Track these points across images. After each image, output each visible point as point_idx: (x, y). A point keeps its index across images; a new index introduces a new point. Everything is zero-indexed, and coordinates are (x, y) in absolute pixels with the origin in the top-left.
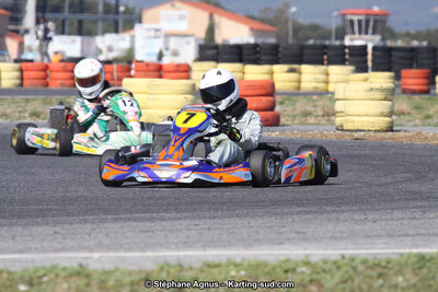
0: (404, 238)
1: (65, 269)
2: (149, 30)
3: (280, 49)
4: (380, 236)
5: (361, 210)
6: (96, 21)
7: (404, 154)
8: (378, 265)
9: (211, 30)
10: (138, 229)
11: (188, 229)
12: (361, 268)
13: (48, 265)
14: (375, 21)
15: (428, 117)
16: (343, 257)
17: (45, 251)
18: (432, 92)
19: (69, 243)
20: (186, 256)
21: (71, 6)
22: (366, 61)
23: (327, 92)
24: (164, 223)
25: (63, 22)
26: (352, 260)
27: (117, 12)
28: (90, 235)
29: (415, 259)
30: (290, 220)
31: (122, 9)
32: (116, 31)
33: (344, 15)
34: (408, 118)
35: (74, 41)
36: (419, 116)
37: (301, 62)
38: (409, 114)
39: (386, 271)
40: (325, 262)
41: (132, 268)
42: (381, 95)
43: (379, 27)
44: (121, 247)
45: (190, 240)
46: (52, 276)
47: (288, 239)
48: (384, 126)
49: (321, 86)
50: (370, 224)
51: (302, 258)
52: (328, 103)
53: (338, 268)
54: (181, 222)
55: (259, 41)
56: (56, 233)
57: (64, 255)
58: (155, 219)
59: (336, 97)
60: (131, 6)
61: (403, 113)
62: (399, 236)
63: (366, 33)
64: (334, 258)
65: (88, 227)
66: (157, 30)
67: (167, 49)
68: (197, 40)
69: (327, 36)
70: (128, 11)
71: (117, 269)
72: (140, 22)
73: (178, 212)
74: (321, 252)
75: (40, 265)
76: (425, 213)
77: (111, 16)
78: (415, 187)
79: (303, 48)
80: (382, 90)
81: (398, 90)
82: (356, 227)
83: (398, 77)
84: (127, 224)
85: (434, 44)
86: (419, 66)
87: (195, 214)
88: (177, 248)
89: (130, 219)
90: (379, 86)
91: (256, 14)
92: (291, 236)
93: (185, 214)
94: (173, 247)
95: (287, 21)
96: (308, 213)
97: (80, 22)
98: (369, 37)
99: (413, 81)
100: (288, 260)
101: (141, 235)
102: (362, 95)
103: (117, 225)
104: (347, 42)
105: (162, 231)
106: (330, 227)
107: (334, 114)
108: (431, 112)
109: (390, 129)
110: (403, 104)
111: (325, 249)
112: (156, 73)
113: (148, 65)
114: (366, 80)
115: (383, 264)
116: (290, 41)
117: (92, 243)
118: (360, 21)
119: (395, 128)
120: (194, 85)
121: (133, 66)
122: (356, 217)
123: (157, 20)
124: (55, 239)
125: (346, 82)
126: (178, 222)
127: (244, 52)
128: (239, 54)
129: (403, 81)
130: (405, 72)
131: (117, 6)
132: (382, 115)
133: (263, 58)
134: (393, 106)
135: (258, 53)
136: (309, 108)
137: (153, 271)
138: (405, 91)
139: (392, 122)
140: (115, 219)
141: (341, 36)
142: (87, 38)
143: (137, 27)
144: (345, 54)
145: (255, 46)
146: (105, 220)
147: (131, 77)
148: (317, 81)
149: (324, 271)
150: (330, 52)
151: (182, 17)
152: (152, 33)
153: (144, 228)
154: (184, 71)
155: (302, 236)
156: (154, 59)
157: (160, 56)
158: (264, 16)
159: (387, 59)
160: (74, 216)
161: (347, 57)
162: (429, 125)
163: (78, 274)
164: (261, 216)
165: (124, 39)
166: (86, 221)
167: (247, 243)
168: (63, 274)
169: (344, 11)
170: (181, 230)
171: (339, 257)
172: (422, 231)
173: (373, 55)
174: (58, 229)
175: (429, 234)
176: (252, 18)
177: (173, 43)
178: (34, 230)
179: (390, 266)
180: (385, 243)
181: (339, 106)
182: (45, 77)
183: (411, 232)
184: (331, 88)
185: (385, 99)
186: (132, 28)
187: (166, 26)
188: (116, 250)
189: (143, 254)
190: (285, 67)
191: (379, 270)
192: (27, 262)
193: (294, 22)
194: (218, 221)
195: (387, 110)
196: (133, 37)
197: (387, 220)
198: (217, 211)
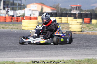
0: (85, 55)
1: (9, 62)
2: (28, 9)
3: (57, 14)
4: (79, 55)
5: (75, 49)
6: (16, 8)
7: (85, 37)
8: (79, 61)
9: (42, 10)
11: (37, 53)
12: (75, 62)
13: (6, 61)
14: (78, 8)
15: (90, 29)
16: (71, 59)
17: (5, 58)
18: (91, 23)
19: (10, 56)
20: (37, 59)
21: (11, 4)
22: (76, 16)
23: (68, 23)
24: (32, 52)
26: (73, 60)
27: (21, 5)
28: (15, 54)
29: (87, 60)
30: (59, 51)
31: (22, 5)
32: (21, 9)
33: (71, 6)
34: (85, 29)
35: (11, 12)
36: (88, 28)
37: (62, 16)
38: (86, 28)
39: (81, 62)
40: (67, 60)
41: (25, 62)
42: (80, 24)
43: (79, 9)
44: (22, 57)
45: (37, 55)
46: (7, 63)
47: (59, 55)
48: (80, 31)
49: (66, 22)
50: (77, 52)
51: (62, 60)
52: (68, 25)
53: (70, 62)
54: (35, 51)
55: (53, 12)
56: (7, 54)
57: (9, 59)
58: (30, 51)
59: (70, 24)
60: (24, 4)
62: (83, 55)
63: (76, 10)
64: (69, 60)
65: (15, 53)
66: (30, 9)
67: (32, 13)
68: (39, 11)
69: (67, 11)
70: (23, 5)
71: (21, 62)
72: (26, 8)
73: (34, 49)
74: (66, 58)
75: (4, 61)
76: (89, 50)
77: (20, 6)
78: (87, 44)
79: (62, 13)
80: (80, 23)
81: (83, 23)
82: (74, 53)
83: (83, 20)
84: (23, 52)
85: (91, 13)
86: (88, 18)
87: (38, 50)
88: (35, 57)
90: (79, 22)
91: (52, 6)
92: (60, 55)
93: (36, 50)
95: (59, 7)
96: (63, 50)
97: (13, 8)
99: (87, 21)
100: (59, 60)
101: (26, 54)
102: (75, 24)
103: (21, 52)
104: (72, 12)
105: (31, 53)
107: (69, 28)
108: (91, 28)
109: (82, 31)
110: (84, 26)
111: (67, 58)
112: (30, 19)
113: (28, 17)
114: (76, 20)
115: (80, 61)
116: (59, 12)
117: (16, 56)
118: (75, 8)
119: (83, 31)
120: (38, 22)
121: (25, 17)
122: (74, 50)
123: (30, 7)
124: (7, 55)
125: (72, 21)
126: (35, 52)
129: (84, 21)
130: (85, 19)
132: (80, 28)
133: (54, 15)
134: (82, 26)
135: (52, 14)
136: (64, 27)
137: (29, 62)
138: (85, 23)
139: (82, 30)
141: (71, 11)
142: (14, 11)
144: (71, 15)
146: (19, 51)
147: (24, 19)
148: (65, 21)
149: (67, 62)
150: (68, 14)
151: (35, 7)
152: (29, 10)
153: (27, 53)
154: (36, 18)
155: (62, 55)
156: (29, 16)
157: (31, 15)
158: (54, 6)
159: (81, 16)
160: (12, 50)
161: (72, 15)
162: (90, 30)
163: (13, 63)
164: (53, 50)
165: (22, 11)
166: (14, 51)
167: (50, 56)
168: (9, 63)
169: (71, 5)
170: (35, 53)
171: (70, 59)
172: (89, 54)
173: (78, 15)
174: (8, 53)
175: (90, 54)
176: (51, 7)
177: (34, 12)
178: (3, 53)
179: (82, 61)
180: (81, 56)
181: (70, 26)
182: (5, 20)
183: (86, 54)
184: (68, 22)
185: (81, 25)
186: (24, 9)
187: (32, 9)
189: (27, 59)
190: (58, 18)
191: (79, 62)
192: (1, 60)
194: (44, 51)
195: (81, 27)
196: (25, 11)
197: (81, 51)
198: (43, 49)
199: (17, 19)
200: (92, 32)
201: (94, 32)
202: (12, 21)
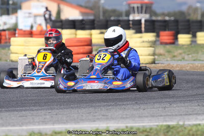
0: (159, 117)
2: (25, 13)
3: (96, 22)
4: (147, 117)
5: (137, 103)
8: (146, 131)
9: (59, 13)
10: (18, 115)
11: (45, 115)
14: (146, 7)
15: (174, 56)
16: (127, 127)
18: (176, 43)
20: (44, 128)
22: (141, 28)
24: (32, 112)
26: (132, 128)
27: (8, 4)
29: (165, 128)
31: (11, 2)
32: (8, 14)
33: (129, 5)
34: (163, 57)
36: (169, 56)
37: (106, 28)
38: (164, 55)
39: (149, 134)
42: (149, 45)
44: (9, 125)
45: (46, 120)
47: (98, 119)
48: (150, 61)
50: (141, 111)
51: (105, 128)
54: (42, 111)
55: (86, 18)
60: (16, 1)
61: (160, 55)
62: (156, 116)
63: (142, 13)
64: (122, 128)
66: (30, 13)
67: (35, 23)
69: (120, 14)
70: (14, 4)
73: (40, 106)
74: (115, 125)
76: (171, 104)
77: (4, 6)
79: (107, 21)
80: (149, 42)
81: (158, 43)
82: (134, 112)
83: (158, 36)
86: (169, 30)
87: (49, 107)
88: (39, 125)
89: (14, 111)
90: (147, 40)
91: (83, 4)
92: (99, 117)
93: (44, 107)
94: (37, 124)
95: (99, 7)
96: (109, 106)
98: (143, 15)
99: (166, 38)
101: (20, 118)
103: (7, 114)
104: (131, 18)
105: (31, 116)
106: (121, 112)
108: (176, 54)
109: (154, 62)
110: (161, 50)
111: (118, 123)
112: (30, 36)
113: (25, 31)
114: (141, 37)
115: (148, 130)
116: (101, 18)
118: (138, 7)
119: (156, 62)
121: (17, 32)
122: (135, 107)
123: (29, 8)
126: (40, 111)
127: (77, 24)
128: (74, 25)
129: (161, 37)
130: (162, 33)
131: (8, 1)
132: (149, 55)
133: (87, 26)
134: (155, 51)
135: (83, 24)
138: (162, 43)
139: (155, 59)
140: (6, 111)
141: (129, 16)
143: (19, 12)
144: (129, 24)
145: (82, 21)
147: (16, 37)
150: (122, 23)
152: (27, 15)
153: (21, 115)
155: (105, 117)
156: (28, 29)
157: (32, 27)
158: (87, 5)
159: (152, 26)
161: (131, 26)
162: (174, 60)
165: (12, 19)
167: (76, 121)
169: (129, 2)
172: (169, 114)
173: (145, 25)
176: (81, 6)
177: (39, 20)
179: (151, 131)
180: (150, 120)
183: (163, 114)
185: (151, 47)
186: (16, 12)
187: (35, 11)
188: (6, 126)
189: (21, 128)
190: (98, 31)
191: (146, 134)
193: (103, 8)
194: (61, 110)
195: (151, 53)
196: (17, 18)
197: (151, 108)
198: (61, 106)
200: (179, 63)
201: (183, 63)
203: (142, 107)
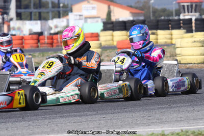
2: (76, 15)
3: (146, 22)
4: (201, 119)
5: (191, 105)
6: (48, 12)
8: (201, 134)
9: (109, 14)
10: (73, 121)
14: (196, 6)
16: (182, 131)
19: (36, 130)
21: (34, 5)
22: (192, 27)
23: (172, 44)
25: (31, 13)
26: (187, 132)
27: (59, 7)
28: (47, 125)
30: (154, 112)
31: (61, 5)
32: (59, 17)
33: (179, 3)
35: (37, 24)
37: (157, 29)
40: (173, 134)
42: (200, 44)
45: (101, 125)
47: (153, 123)
48: (202, 60)
49: (169, 41)
50: (196, 112)
51: (160, 132)
52: (172, 50)
54: (96, 116)
55: (135, 19)
56: (30, 125)
58: (82, 115)
59: (176, 46)
60: (66, 4)
65: (46, 121)
66: (80, 15)
68: (102, 19)
70: (64, 6)
72: (72, 11)
74: (170, 129)
77: (56, 9)
79: (158, 21)
80: (200, 42)
82: (189, 115)
87: (103, 112)
89: (69, 116)
90: (198, 40)
91: (133, 5)
93: (98, 112)
95: (149, 7)
96: (163, 109)
97: (40, 13)
98: (193, 13)
100: (153, 134)
102: (190, 44)
104: (182, 17)
105: (86, 121)
106: (175, 115)
107: (176, 56)
111: (173, 127)
114: (192, 37)
116: (152, 18)
117: (49, 130)
118: (188, 6)
120: (101, 44)
122: (189, 109)
123: (80, 10)
125: (182, 38)
127: (127, 25)
128: (124, 26)
131: (59, 4)
132: (201, 55)
141: (179, 15)
142: (43, 21)
143: (70, 14)
144: (180, 23)
145: (133, 21)
148: (166, 38)
150: (173, 23)
151: (93, 8)
152: (78, 17)
154: (95, 37)
155: (160, 121)
158: (137, 5)
161: (182, 25)
165: (63, 21)
166: (45, 118)
170: (96, 121)
173: (195, 24)
176: (131, 7)
177: (89, 22)
178: (18, 124)
181: (178, 51)
182: (22, 44)
184: (174, 42)
185: (202, 46)
186: (68, 15)
187: (86, 13)
193: (153, 8)
195: (203, 52)
196: (68, 20)
198: (115, 110)
199: (50, 41)
202: (38, 47)
203: (196, 108)
